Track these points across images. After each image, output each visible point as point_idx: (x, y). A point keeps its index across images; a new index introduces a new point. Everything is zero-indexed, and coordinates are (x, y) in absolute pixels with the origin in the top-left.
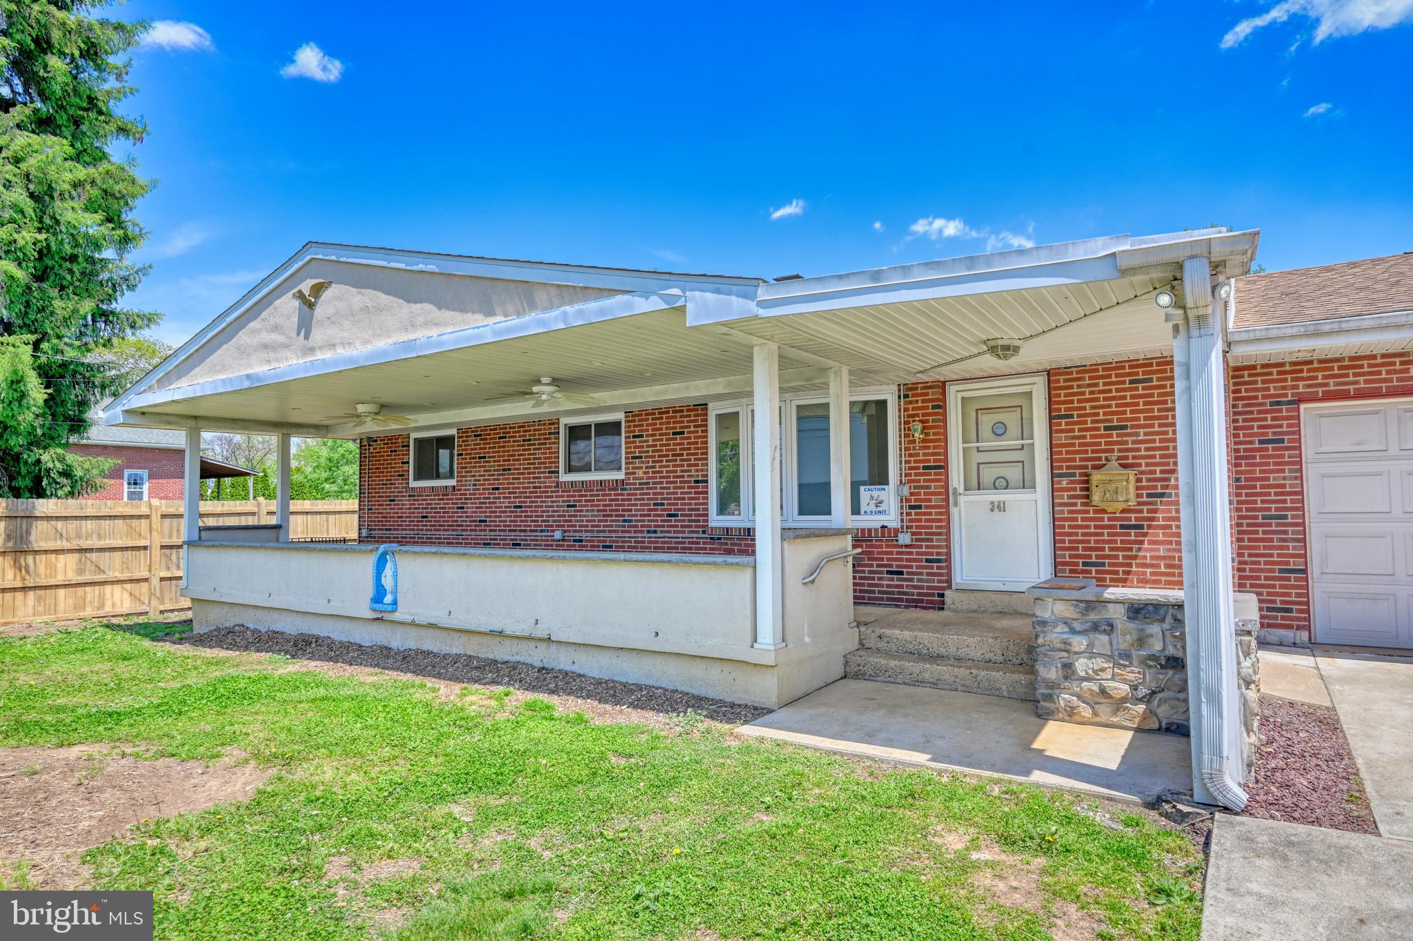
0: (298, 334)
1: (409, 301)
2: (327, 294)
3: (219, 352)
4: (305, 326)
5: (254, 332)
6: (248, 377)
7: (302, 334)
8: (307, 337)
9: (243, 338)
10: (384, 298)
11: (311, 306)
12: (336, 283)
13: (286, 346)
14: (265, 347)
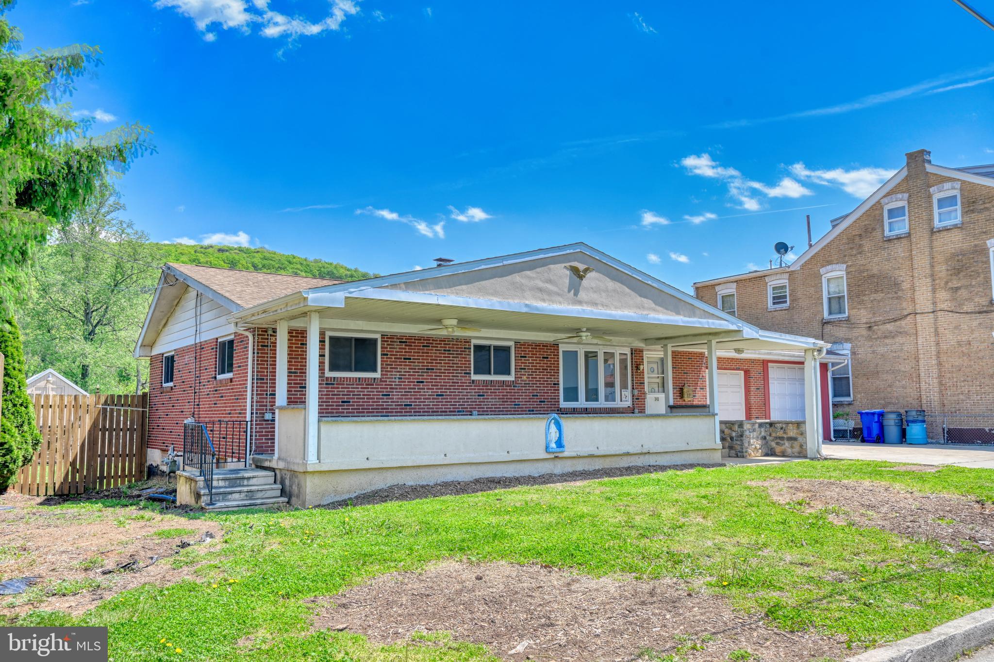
0: (569, 291)
1: (641, 296)
2: (590, 275)
3: (492, 281)
4: (575, 288)
5: (530, 278)
6: (527, 305)
7: (572, 291)
8: (576, 294)
9: (517, 278)
10: (627, 290)
11: (581, 277)
12: (596, 272)
13: (558, 294)
14: (540, 290)
